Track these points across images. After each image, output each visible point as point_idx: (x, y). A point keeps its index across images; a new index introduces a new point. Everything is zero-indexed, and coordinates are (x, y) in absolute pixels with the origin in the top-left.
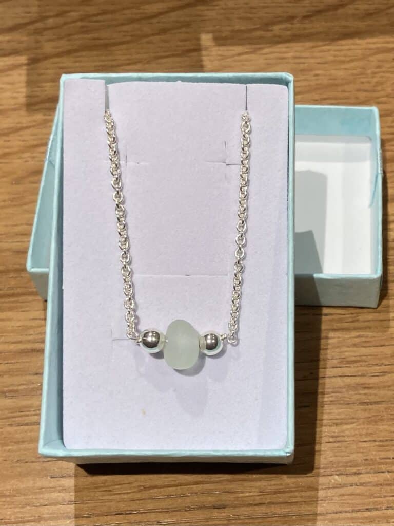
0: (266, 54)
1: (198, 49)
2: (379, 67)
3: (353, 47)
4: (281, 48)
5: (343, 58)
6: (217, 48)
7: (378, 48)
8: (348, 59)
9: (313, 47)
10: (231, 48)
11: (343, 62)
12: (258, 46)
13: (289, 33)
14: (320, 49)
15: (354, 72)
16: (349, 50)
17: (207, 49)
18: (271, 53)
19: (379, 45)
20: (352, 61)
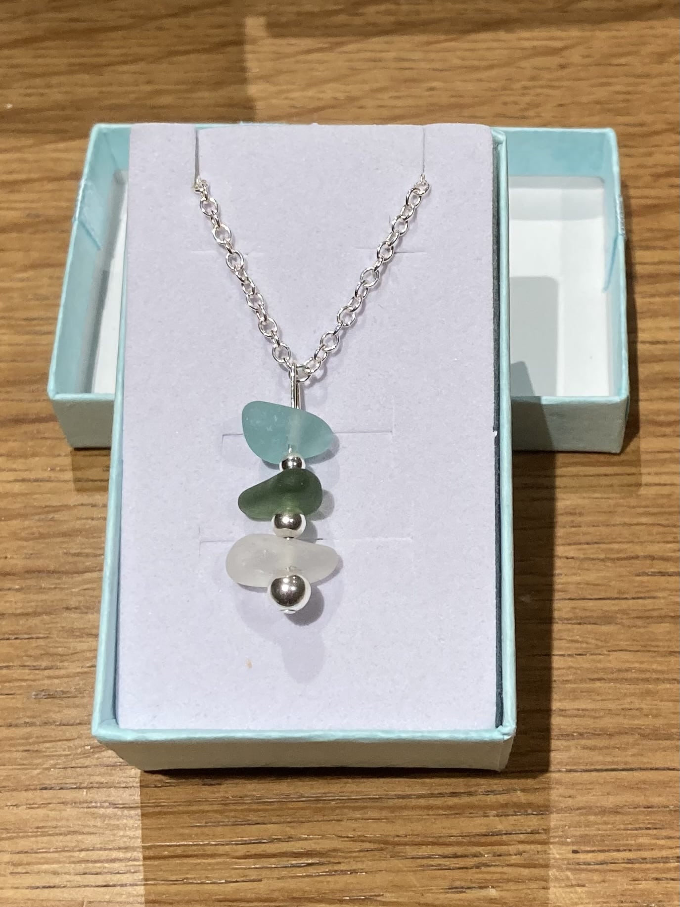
0: (350, 52)
1: (239, 41)
2: (533, 78)
3: (495, 45)
4: (376, 43)
5: (476, 63)
6: (269, 41)
7: (534, 48)
8: (485, 63)
9: (429, 43)
10: (293, 41)
11: (477, 69)
12: (338, 39)
13: (392, 19)
14: (439, 46)
15: (494, 85)
16: (488, 49)
17: (254, 41)
18: (359, 51)
19: (536, 43)
20: (491, 67)
